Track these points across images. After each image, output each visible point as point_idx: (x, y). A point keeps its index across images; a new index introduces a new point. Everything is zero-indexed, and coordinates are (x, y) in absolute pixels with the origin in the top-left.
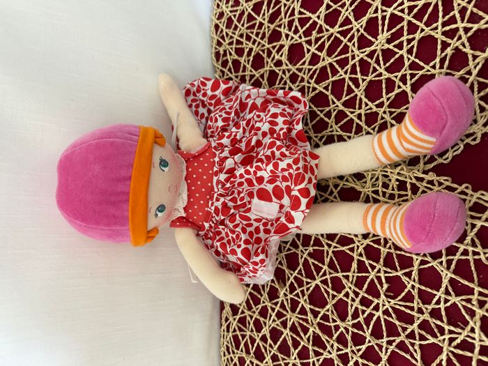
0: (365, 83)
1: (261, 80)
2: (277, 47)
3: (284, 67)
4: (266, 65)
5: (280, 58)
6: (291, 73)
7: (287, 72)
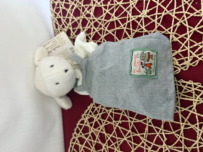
2: (88, 7)
3: (91, 18)
5: (89, 13)
7: (92, 21)
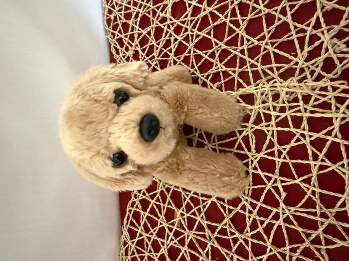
0: (245, 23)
1: (148, 37)
4: (151, 23)
6: (175, 25)
